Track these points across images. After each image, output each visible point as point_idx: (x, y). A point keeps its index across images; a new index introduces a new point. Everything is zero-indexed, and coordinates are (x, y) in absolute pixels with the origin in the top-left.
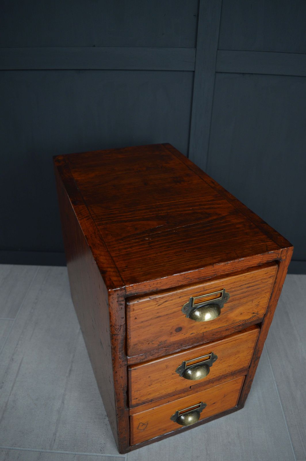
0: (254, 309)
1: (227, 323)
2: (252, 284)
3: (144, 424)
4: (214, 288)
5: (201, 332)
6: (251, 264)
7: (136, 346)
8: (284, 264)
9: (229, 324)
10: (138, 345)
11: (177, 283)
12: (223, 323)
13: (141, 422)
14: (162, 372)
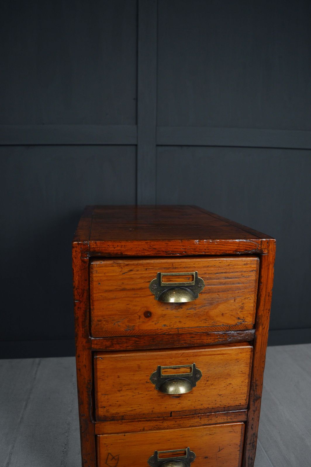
0: (238, 313)
1: (206, 323)
2: (231, 274)
3: (113, 458)
4: (184, 268)
5: (175, 326)
6: (226, 249)
7: (100, 323)
8: (268, 260)
9: (209, 325)
10: (103, 323)
11: (143, 251)
12: (201, 321)
13: (110, 451)
14: (134, 375)
